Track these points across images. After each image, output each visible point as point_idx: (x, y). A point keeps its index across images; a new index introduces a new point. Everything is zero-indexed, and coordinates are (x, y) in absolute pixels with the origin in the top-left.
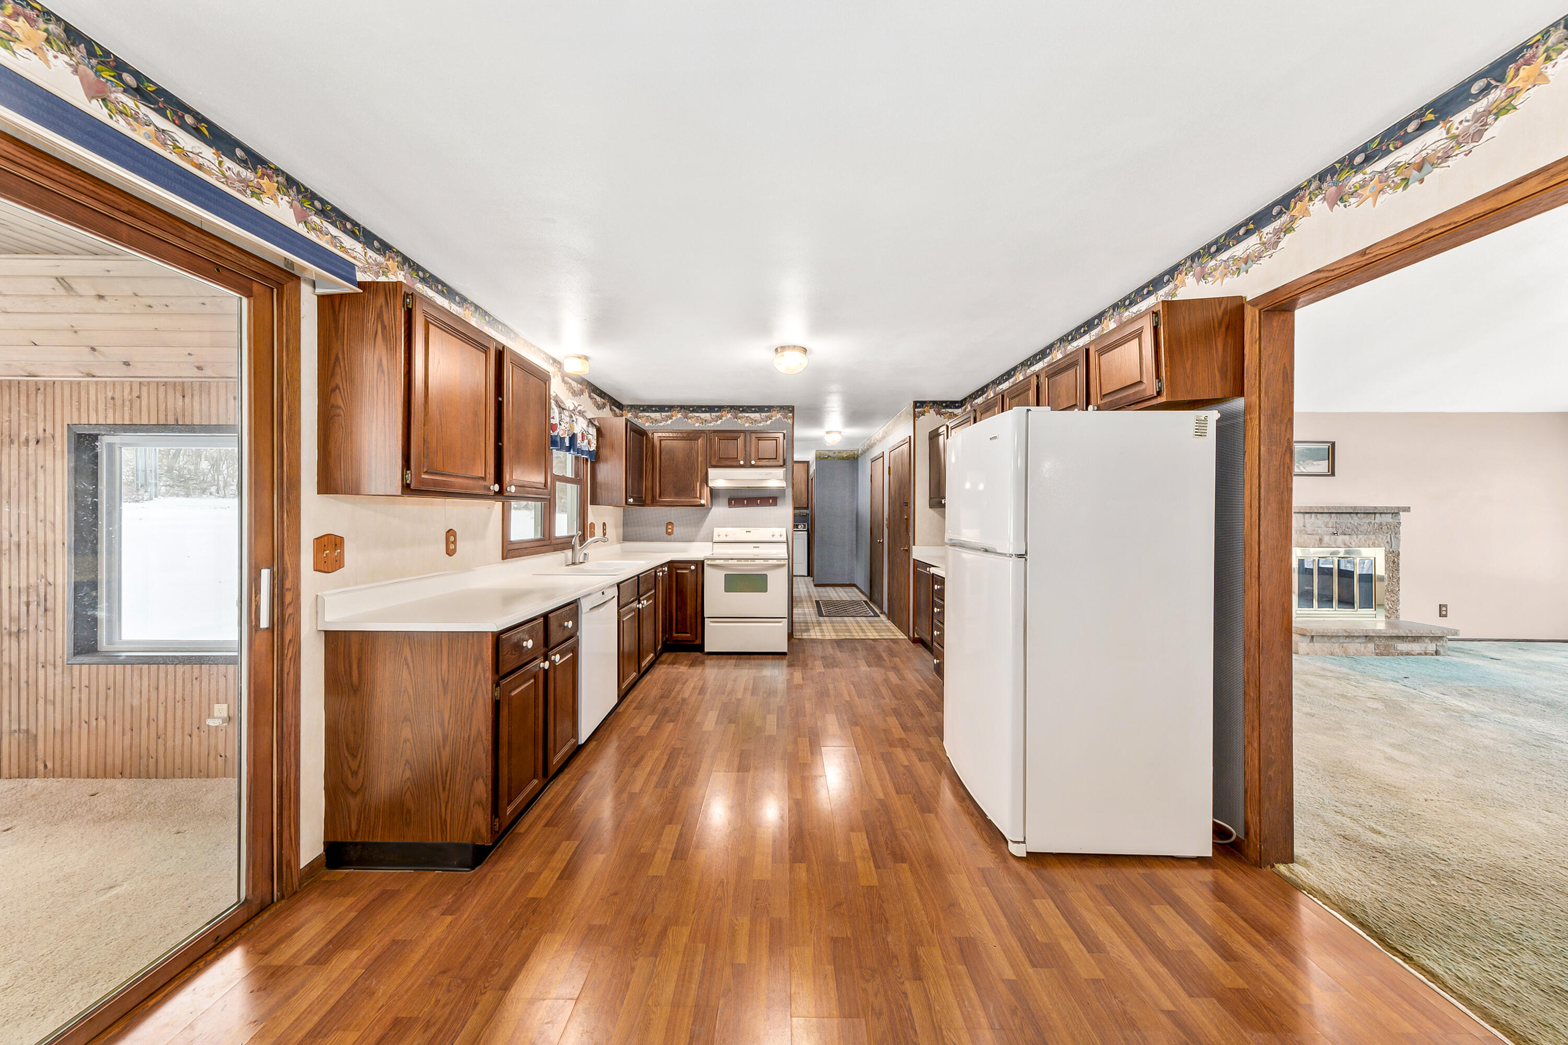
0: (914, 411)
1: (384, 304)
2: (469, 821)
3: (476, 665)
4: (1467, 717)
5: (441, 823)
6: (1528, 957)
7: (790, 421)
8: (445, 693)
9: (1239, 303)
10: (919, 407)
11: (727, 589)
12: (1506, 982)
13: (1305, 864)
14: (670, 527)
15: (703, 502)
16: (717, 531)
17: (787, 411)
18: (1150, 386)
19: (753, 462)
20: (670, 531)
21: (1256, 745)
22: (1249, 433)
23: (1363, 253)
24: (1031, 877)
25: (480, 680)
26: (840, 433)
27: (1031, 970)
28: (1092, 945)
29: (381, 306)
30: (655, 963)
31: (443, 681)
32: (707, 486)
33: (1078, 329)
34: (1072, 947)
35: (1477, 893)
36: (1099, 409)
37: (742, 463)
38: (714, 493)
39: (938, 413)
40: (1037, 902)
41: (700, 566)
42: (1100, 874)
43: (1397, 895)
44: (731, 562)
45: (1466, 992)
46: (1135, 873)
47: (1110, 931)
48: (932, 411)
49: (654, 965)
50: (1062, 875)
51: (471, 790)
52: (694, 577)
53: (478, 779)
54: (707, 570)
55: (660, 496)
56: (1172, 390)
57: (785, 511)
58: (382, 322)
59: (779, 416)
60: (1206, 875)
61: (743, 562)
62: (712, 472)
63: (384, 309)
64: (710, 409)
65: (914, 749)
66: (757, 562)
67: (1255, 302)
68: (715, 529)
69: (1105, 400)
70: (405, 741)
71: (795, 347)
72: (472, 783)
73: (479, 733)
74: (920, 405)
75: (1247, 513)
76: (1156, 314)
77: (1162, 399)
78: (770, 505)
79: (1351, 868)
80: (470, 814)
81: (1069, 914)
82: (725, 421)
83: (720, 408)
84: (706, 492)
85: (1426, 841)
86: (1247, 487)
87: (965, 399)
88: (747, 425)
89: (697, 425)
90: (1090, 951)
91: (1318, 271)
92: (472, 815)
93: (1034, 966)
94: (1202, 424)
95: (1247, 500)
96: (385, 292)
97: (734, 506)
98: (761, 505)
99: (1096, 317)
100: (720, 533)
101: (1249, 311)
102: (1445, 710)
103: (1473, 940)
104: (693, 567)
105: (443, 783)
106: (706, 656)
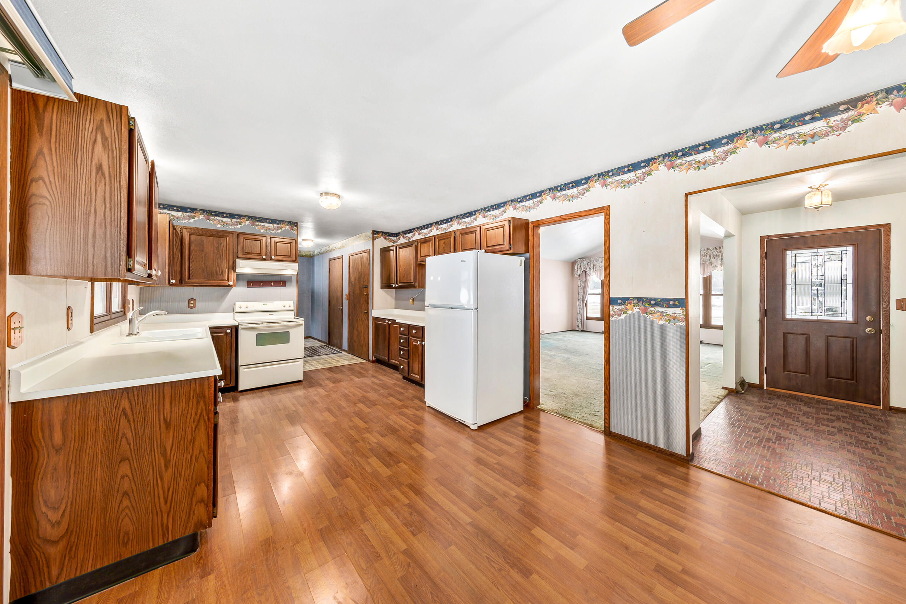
0: (373, 236)
1: (105, 118)
2: (191, 518)
3: (198, 403)
4: (553, 356)
5: (163, 530)
6: (585, 409)
7: (295, 232)
8: (167, 428)
9: (528, 221)
10: (375, 234)
11: (258, 344)
12: (584, 415)
13: (543, 404)
14: (192, 302)
15: (231, 283)
16: (238, 304)
17: (293, 225)
18: (507, 246)
19: (273, 257)
20: (192, 305)
21: (533, 369)
22: (531, 266)
23: (560, 216)
24: (481, 434)
25: (202, 413)
26: (312, 241)
27: (500, 458)
28: (510, 444)
29: (102, 120)
30: (370, 523)
31: (165, 420)
32: (235, 272)
33: (465, 214)
34: (505, 447)
35: (573, 399)
36: (486, 252)
37: (264, 257)
38: (239, 277)
39: (385, 238)
40: (489, 440)
41: (234, 330)
42: (500, 426)
43: (561, 405)
44: (261, 325)
45: (580, 420)
46: (508, 422)
47: (511, 439)
48: (382, 237)
49: (370, 524)
50: (490, 430)
51: (193, 494)
52: (228, 338)
53: (201, 483)
54: (241, 332)
55: (189, 278)
56: (514, 250)
57: (292, 291)
58: (103, 134)
59: (287, 228)
60: (522, 416)
61: (271, 325)
62: (239, 262)
63: (105, 123)
64: (231, 216)
65: (411, 407)
66: (282, 324)
67: (532, 223)
68: (236, 303)
69: (488, 248)
70: (123, 477)
71: (336, 194)
72: (194, 489)
73: (201, 450)
74: (376, 233)
75: (530, 292)
76: (510, 221)
77: (511, 251)
78: (281, 286)
79: (551, 402)
80: (192, 513)
81: (499, 439)
82: (244, 226)
83: (240, 216)
84: (233, 276)
85: (560, 390)
86: (530, 283)
87: (399, 233)
88: (262, 231)
89: (219, 226)
90: (510, 446)
91: (550, 218)
92: (194, 513)
93: (500, 456)
94: (521, 261)
95: (530, 288)
96: (107, 109)
97: (252, 287)
98: (274, 286)
99: (474, 212)
100: (240, 306)
101: (530, 224)
102: (548, 355)
103: (576, 409)
104: (228, 331)
105: (164, 498)
106: (239, 394)
